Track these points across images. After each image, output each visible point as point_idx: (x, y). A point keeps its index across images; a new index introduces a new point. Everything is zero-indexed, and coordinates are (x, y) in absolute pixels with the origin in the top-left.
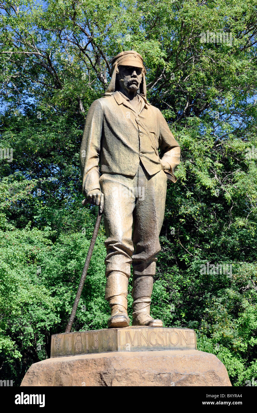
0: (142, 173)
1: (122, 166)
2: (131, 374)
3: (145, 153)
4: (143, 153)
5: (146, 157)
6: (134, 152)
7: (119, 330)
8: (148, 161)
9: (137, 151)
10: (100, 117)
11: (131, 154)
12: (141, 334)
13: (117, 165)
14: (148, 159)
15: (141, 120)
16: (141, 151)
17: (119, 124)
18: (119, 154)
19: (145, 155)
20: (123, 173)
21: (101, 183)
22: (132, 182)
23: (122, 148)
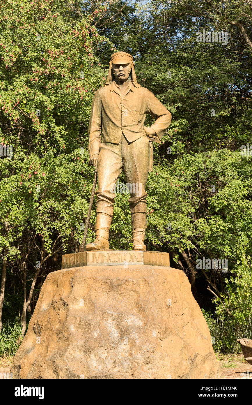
0: (124, 141)
1: (111, 136)
2: (87, 280)
3: (126, 126)
4: (124, 126)
5: (127, 129)
6: (118, 127)
7: (88, 252)
8: (129, 132)
9: (120, 126)
10: (99, 102)
11: (116, 128)
12: (103, 255)
13: (108, 137)
14: (129, 130)
15: (125, 102)
16: (123, 125)
17: (109, 107)
18: (109, 129)
19: (126, 128)
20: (111, 142)
21: (100, 149)
22: (118, 148)
23: (111, 124)
